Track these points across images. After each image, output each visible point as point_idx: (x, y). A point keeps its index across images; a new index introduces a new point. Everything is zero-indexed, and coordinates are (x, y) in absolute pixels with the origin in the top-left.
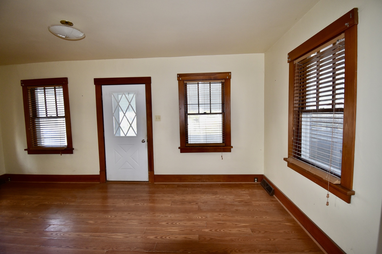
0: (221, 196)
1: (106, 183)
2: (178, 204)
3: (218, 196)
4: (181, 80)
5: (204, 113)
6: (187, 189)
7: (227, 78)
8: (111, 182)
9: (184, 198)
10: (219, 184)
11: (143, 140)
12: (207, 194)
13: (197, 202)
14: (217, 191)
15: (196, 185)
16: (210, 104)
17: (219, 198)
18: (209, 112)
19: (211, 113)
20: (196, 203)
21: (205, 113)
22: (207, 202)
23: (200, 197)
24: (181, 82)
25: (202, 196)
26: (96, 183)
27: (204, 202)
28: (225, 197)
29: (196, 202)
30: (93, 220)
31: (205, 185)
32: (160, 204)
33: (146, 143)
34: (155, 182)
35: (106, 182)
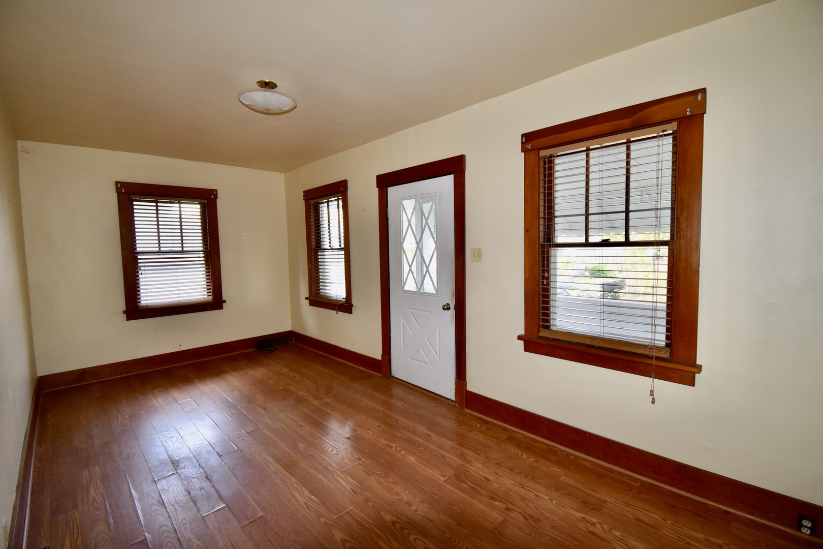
0: (605, 526)
1: (389, 379)
2: (465, 485)
3: (595, 520)
4: (530, 150)
5: (603, 240)
6: (525, 456)
7: (688, 114)
8: (397, 381)
9: (490, 478)
10: (636, 480)
11: (448, 304)
12: (566, 494)
13: (511, 506)
14: (605, 502)
15: (559, 453)
16: (627, 212)
17: (592, 528)
18: (622, 239)
19: (627, 243)
20: (508, 509)
21: (606, 243)
22: (540, 520)
23: (536, 496)
24: (533, 154)
25: (544, 496)
26: (376, 374)
27: (531, 517)
28: (618, 534)
29: (513, 505)
30: (306, 445)
31: (589, 465)
32: (427, 467)
33: (452, 312)
34: (467, 408)
35: (389, 377)
